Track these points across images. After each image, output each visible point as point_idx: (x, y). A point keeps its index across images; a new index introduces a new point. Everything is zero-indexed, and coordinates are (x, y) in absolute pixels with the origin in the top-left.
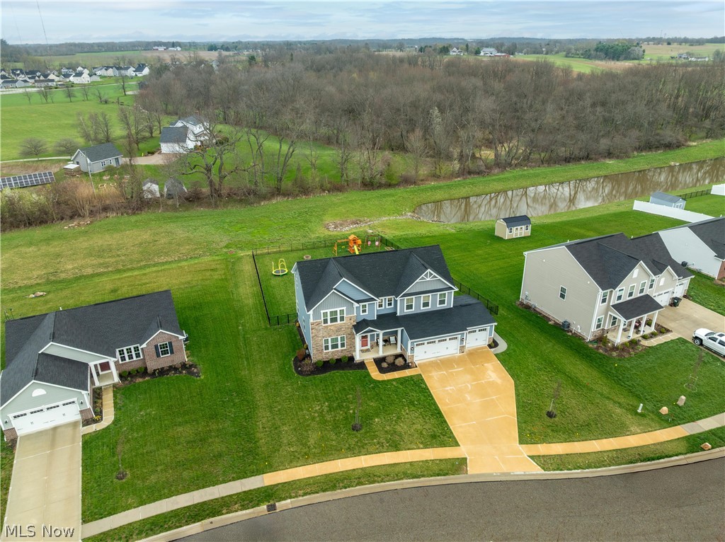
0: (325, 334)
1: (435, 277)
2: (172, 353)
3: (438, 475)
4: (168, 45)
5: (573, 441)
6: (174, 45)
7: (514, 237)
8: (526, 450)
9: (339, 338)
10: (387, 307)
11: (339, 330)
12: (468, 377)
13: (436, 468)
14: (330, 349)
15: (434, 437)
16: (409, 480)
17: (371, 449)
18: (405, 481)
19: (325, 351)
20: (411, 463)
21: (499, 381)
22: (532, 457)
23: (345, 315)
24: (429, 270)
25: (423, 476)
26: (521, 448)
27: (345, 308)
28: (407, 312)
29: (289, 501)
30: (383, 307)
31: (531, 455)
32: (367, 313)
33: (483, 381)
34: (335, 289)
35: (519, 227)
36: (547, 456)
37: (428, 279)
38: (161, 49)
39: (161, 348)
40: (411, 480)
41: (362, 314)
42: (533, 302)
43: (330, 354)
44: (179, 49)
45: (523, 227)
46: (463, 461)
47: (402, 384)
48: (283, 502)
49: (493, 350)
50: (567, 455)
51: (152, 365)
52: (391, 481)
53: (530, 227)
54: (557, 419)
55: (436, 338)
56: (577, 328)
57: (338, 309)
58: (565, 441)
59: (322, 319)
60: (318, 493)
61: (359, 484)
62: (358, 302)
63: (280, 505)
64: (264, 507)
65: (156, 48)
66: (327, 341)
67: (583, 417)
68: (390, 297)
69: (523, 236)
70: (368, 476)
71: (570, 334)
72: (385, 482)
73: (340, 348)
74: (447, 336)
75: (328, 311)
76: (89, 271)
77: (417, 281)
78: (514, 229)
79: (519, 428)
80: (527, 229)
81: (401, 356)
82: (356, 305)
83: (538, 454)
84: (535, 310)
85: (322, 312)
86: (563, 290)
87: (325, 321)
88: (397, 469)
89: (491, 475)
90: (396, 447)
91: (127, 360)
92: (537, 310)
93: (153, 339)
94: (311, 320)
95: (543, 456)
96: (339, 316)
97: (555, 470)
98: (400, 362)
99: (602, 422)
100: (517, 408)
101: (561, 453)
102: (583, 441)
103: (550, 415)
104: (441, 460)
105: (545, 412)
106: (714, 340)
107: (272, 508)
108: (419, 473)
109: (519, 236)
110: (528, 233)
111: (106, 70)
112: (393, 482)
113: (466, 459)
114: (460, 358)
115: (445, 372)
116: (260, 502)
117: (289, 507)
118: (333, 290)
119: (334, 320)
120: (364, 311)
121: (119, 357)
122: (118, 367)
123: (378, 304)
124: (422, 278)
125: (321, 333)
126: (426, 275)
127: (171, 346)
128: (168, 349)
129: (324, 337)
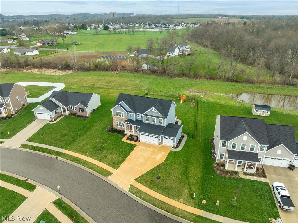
1: (156, 111)
2: (83, 112)
3: (100, 173)
4: (223, 16)
6: (226, 16)
7: (258, 115)
9: (122, 123)
10: (141, 118)
11: (121, 120)
12: (150, 153)
13: (102, 171)
14: (119, 126)
15: (114, 163)
18: (90, 170)
19: (117, 126)
20: (98, 166)
21: (158, 159)
23: (123, 115)
25: (96, 171)
26: (132, 181)
27: (123, 113)
28: (147, 122)
29: (62, 158)
30: (139, 117)
32: (132, 117)
33: (153, 157)
34: (120, 104)
35: (262, 111)
38: (220, 17)
43: (119, 128)
44: (227, 17)
45: (265, 111)
46: (111, 174)
47: (127, 145)
48: (60, 158)
51: (78, 113)
53: (269, 112)
55: (150, 135)
57: (121, 112)
58: (150, 188)
59: (116, 114)
61: (80, 164)
62: (128, 112)
64: (56, 157)
65: (218, 17)
66: (118, 122)
68: (138, 113)
69: (264, 115)
70: (84, 163)
71: (213, 157)
73: (122, 127)
74: (154, 136)
75: (118, 112)
76: (102, 86)
77: (149, 110)
78: (259, 111)
79: (141, 175)
80: (267, 113)
81: (137, 136)
82: (126, 113)
84: (214, 143)
85: (116, 111)
86: (217, 136)
88: (93, 166)
89: (112, 182)
90: (101, 160)
93: (78, 105)
94: (113, 113)
97: (132, 193)
98: (135, 138)
105: (158, 176)
106: (277, 189)
107: (57, 158)
109: (261, 115)
110: (268, 115)
111: (190, 24)
113: (113, 174)
114: (157, 146)
115: (145, 148)
116: (57, 155)
117: (60, 160)
118: (118, 105)
119: (120, 116)
120: (131, 116)
121: (71, 108)
122: (70, 111)
123: (137, 115)
124: (151, 110)
125: (116, 119)
126: (153, 109)
127: (83, 110)
128: (82, 110)
129: (117, 121)
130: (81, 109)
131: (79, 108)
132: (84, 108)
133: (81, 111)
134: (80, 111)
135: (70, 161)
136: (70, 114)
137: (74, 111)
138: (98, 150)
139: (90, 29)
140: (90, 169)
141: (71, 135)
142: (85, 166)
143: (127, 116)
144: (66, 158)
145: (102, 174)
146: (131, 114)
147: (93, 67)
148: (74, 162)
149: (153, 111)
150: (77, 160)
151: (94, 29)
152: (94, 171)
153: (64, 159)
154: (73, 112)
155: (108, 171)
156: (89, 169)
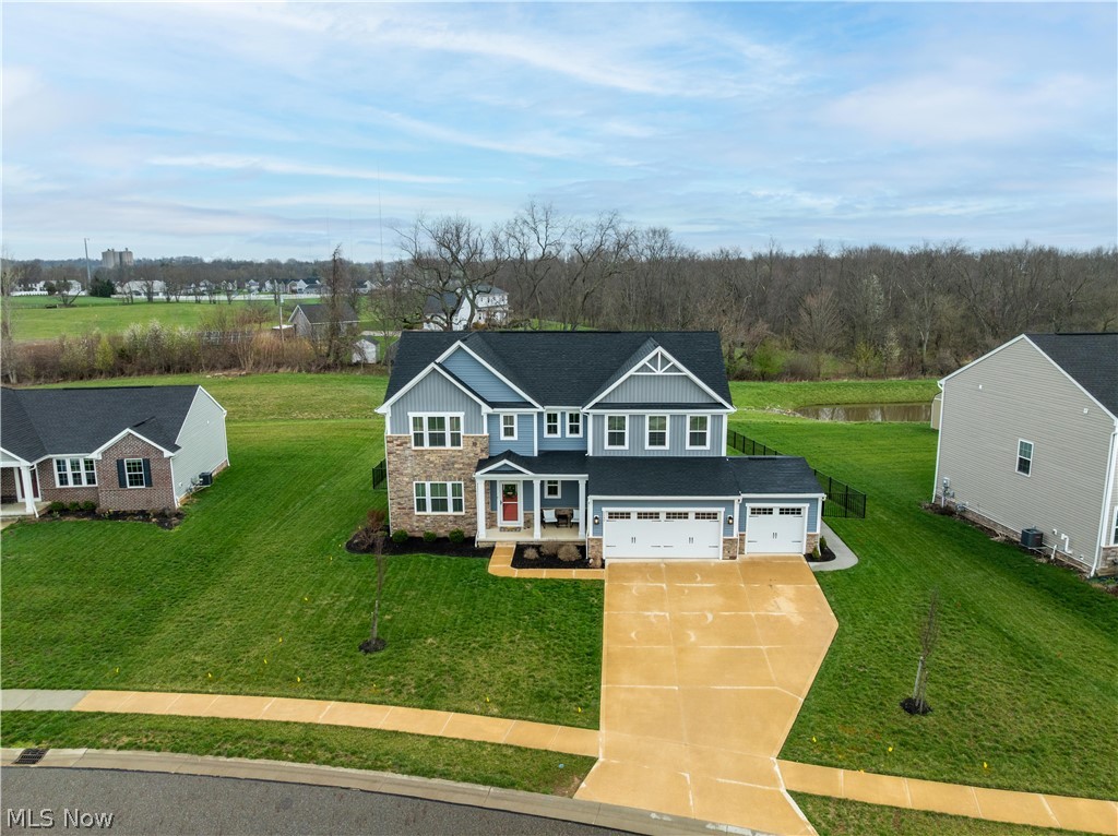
0: (418, 470)
1: (674, 368)
2: (149, 484)
3: (486, 782)
5: (964, 783)
8: (789, 776)
9: (449, 485)
10: (568, 435)
11: (448, 465)
12: (719, 600)
13: (492, 764)
14: (429, 511)
15: (541, 697)
16: (399, 776)
17: (365, 693)
18: (388, 775)
19: (416, 513)
21: (796, 619)
22: (800, 798)
23: (462, 432)
24: (660, 350)
25: (444, 775)
26: (776, 769)
27: (461, 415)
28: (609, 449)
29: (81, 751)
30: (559, 435)
31: (799, 788)
32: (515, 438)
33: (753, 614)
34: (439, 365)
36: (854, 803)
37: (659, 372)
39: (129, 470)
40: (405, 777)
41: (503, 437)
42: (960, 500)
43: (426, 520)
46: (582, 765)
47: (543, 590)
48: (68, 751)
49: (812, 564)
50: (927, 813)
51: (110, 501)
52: (354, 766)
54: (928, 720)
55: (670, 502)
56: (1063, 545)
57: (447, 415)
58: (936, 777)
59: (412, 433)
60: (159, 750)
62: (492, 405)
63: (55, 756)
64: (17, 751)
66: (421, 489)
67: (1022, 728)
68: (571, 410)
70: (309, 743)
71: (1044, 560)
72: (335, 766)
73: (450, 511)
75: (425, 415)
77: (632, 372)
79: (798, 721)
82: (486, 409)
83: (827, 793)
84: (963, 518)
85: (411, 415)
86: (1025, 448)
87: (419, 440)
90: (428, 698)
91: (71, 484)
92: (970, 516)
93: (115, 446)
94: (388, 432)
95: (843, 802)
96: (448, 432)
98: (567, 552)
99: (1087, 753)
100: (820, 676)
101: (909, 805)
102: (999, 787)
103: (910, 707)
104: (518, 749)
105: (899, 698)
107: (31, 757)
108: (441, 767)
112: (354, 771)
113: (593, 760)
114: (719, 566)
115: (664, 585)
116: (24, 738)
117: (71, 764)
118: (432, 365)
119: (437, 440)
120: (509, 432)
121: (56, 473)
122: (49, 492)
123: (546, 424)
124: (644, 368)
125: (409, 468)
126: (654, 361)
127: (148, 469)
128: (142, 473)
129: (414, 477)
130: (133, 467)
131: (120, 463)
132: (152, 457)
133: (135, 480)
134: (122, 484)
135: (167, 754)
136: (50, 512)
137: (77, 488)
138: (366, 648)
139: (23, 293)
140: (383, 768)
141: (103, 604)
142: (326, 763)
143: (486, 433)
144: (126, 740)
145: (512, 785)
146: (509, 420)
147: (111, 359)
148: (209, 758)
149: (656, 369)
150: (228, 736)
151: (46, 293)
152: (429, 773)
153: (112, 752)
154: (67, 501)
155: (537, 751)
156: (372, 773)
